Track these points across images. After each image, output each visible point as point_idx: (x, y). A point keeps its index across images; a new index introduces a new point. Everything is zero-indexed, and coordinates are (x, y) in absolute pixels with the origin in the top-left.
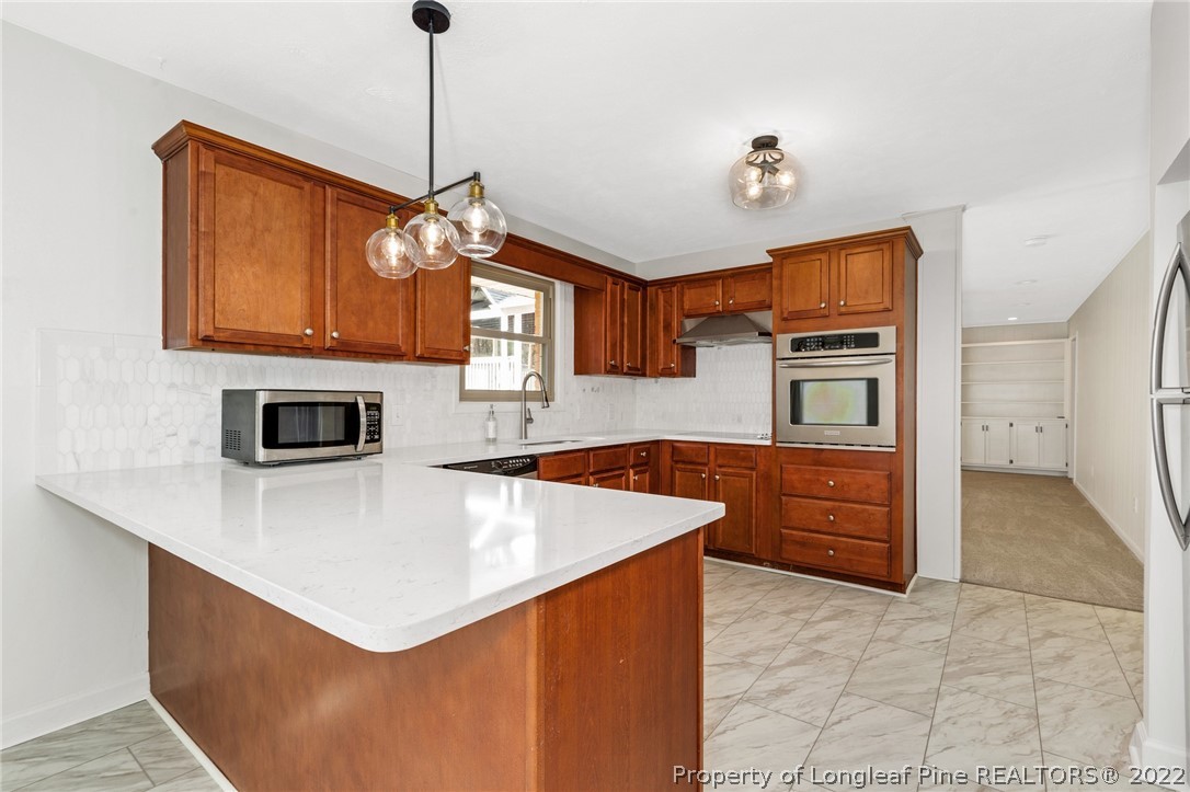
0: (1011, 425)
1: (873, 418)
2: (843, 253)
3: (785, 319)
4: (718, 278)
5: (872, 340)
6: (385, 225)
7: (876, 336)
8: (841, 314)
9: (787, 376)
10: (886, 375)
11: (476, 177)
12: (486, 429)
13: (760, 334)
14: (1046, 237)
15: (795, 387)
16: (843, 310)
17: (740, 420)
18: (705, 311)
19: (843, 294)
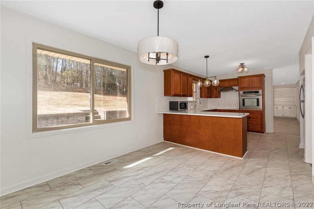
0: (283, 107)
1: (258, 105)
2: (252, 78)
3: (241, 88)
4: (227, 80)
5: (258, 92)
6: (198, 81)
7: (258, 91)
8: (252, 88)
9: (242, 98)
10: (260, 98)
11: (215, 77)
12: (191, 107)
13: (236, 91)
14: (288, 72)
15: (244, 100)
16: (252, 87)
17: (230, 106)
18: (224, 86)
19: (252, 84)
